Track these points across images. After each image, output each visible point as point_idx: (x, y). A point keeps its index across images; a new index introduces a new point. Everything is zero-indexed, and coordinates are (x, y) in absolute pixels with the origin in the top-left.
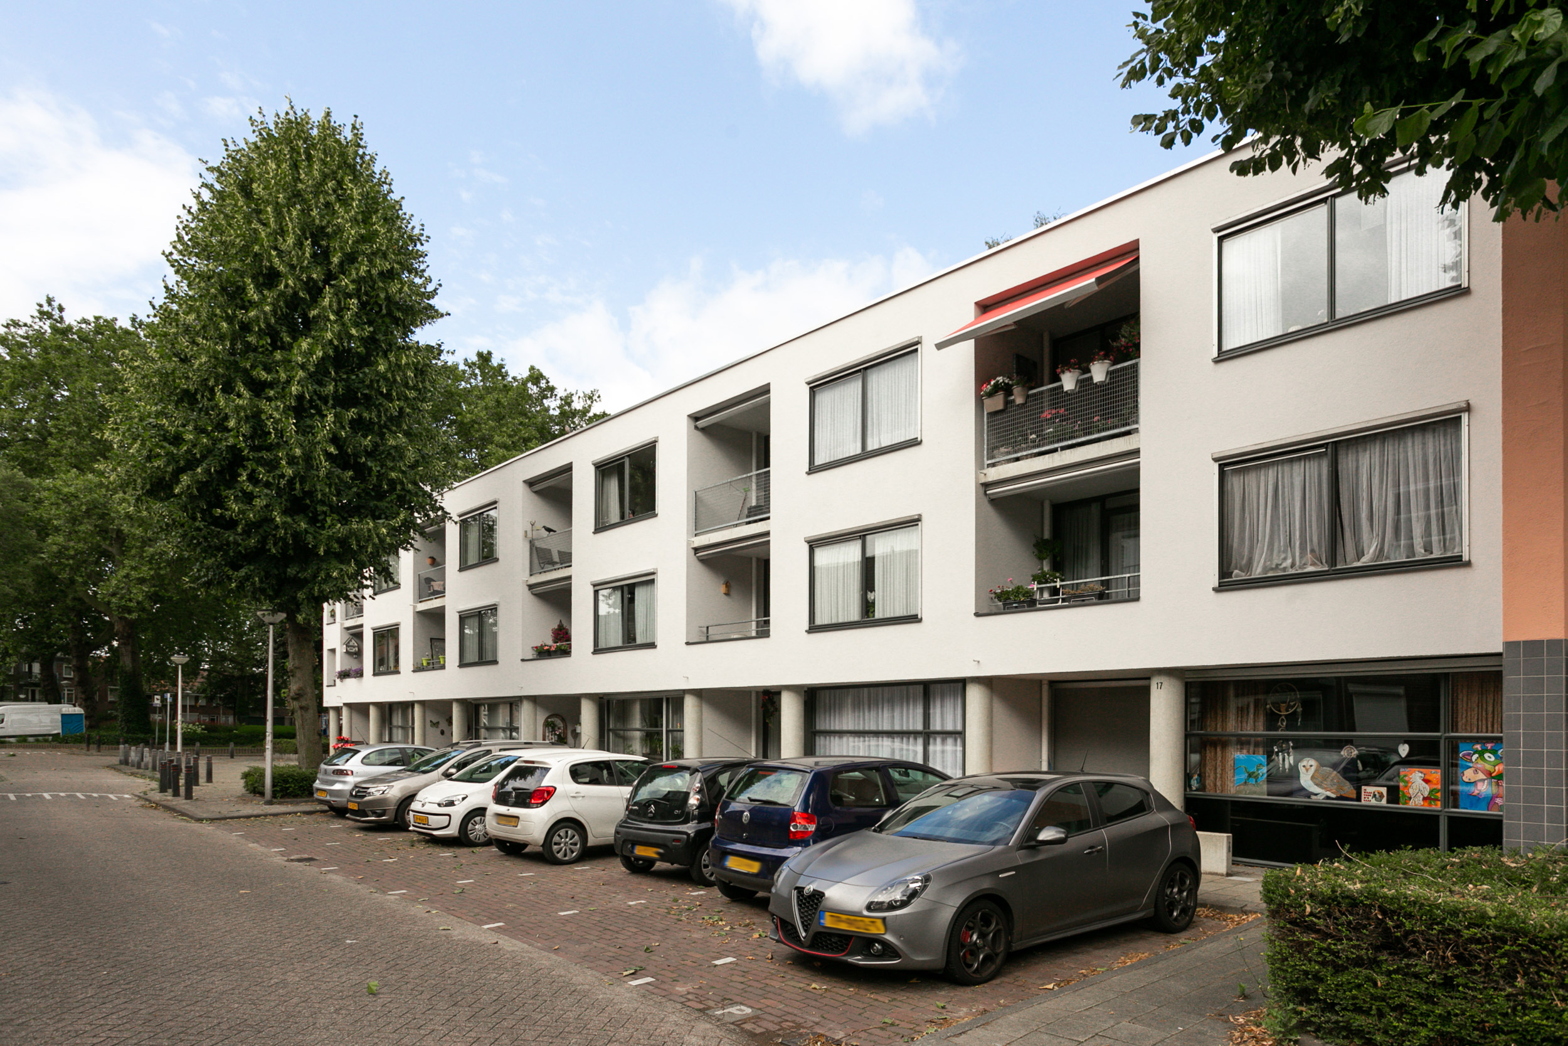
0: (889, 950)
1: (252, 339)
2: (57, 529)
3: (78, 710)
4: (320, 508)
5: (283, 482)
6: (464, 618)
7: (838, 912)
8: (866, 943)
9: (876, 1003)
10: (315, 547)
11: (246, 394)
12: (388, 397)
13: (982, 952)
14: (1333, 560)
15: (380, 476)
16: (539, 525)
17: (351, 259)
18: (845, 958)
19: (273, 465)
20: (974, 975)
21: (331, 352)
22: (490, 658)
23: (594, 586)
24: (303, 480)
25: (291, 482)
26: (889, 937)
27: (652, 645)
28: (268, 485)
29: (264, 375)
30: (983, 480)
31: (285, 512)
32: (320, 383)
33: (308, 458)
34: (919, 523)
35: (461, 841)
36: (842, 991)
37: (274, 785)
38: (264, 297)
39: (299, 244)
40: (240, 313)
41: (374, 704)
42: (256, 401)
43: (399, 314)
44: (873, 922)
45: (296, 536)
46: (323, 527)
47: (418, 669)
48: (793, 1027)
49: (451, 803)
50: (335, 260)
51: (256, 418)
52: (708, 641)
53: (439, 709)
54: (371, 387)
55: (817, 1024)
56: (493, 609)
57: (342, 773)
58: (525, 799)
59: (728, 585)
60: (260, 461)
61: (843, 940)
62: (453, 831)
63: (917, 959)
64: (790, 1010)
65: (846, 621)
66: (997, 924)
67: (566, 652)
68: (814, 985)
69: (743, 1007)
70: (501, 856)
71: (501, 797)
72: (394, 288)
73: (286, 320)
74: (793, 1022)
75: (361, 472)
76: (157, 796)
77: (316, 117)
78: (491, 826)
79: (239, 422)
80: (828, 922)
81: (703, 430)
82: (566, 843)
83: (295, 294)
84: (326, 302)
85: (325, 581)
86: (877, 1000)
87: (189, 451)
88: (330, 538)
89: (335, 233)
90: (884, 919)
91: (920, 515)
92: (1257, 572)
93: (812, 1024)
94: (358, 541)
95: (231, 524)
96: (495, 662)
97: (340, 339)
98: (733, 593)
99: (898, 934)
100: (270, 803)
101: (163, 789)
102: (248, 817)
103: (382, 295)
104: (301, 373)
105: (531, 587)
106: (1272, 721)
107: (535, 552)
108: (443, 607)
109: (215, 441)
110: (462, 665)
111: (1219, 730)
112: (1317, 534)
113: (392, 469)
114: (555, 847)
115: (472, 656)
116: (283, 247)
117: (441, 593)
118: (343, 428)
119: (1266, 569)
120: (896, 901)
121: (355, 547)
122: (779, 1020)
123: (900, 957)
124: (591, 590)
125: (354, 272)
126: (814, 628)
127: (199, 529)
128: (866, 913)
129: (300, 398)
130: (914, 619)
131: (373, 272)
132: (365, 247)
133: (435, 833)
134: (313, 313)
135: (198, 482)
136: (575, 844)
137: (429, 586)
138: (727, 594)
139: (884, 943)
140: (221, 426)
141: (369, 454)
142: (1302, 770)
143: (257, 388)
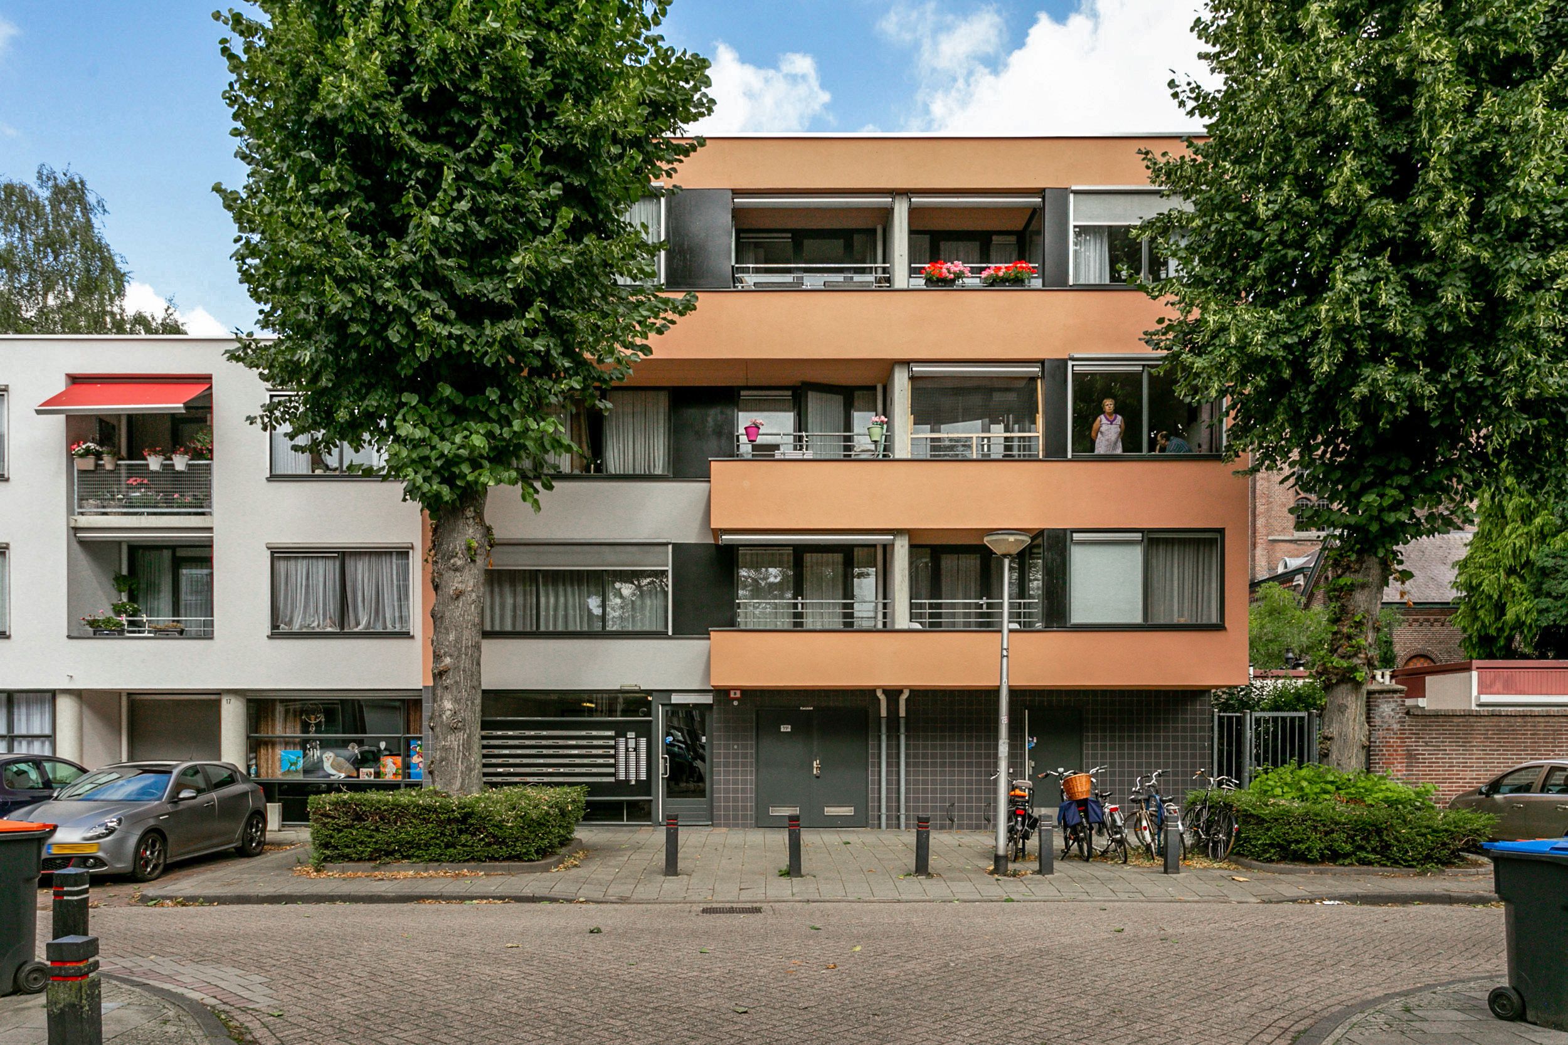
0: (99, 862)
8: (83, 860)
14: (342, 627)
30: (72, 525)
34: (7, 551)
63: (118, 866)
91: (8, 544)
92: (296, 628)
106: (305, 727)
111: (270, 734)
112: (333, 607)
119: (301, 627)
123: (107, 866)
139: (96, 858)
142: (325, 759)
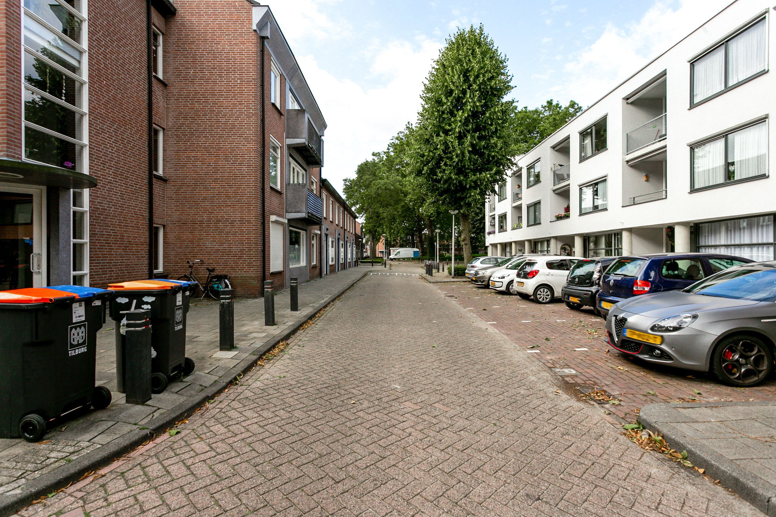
0: (664, 355)
1: (445, 116)
2: (410, 193)
3: (418, 250)
4: (467, 171)
5: (455, 164)
6: (528, 207)
7: (634, 329)
8: (650, 349)
9: (653, 383)
10: (466, 185)
11: (443, 135)
12: (491, 125)
13: (744, 367)
15: (489, 155)
16: (557, 165)
17: (477, 77)
18: (637, 355)
19: (451, 159)
20: (737, 381)
21: (470, 114)
22: (538, 222)
23: (579, 186)
24: (461, 162)
25: (457, 163)
26: (663, 347)
27: (606, 209)
28: (450, 166)
29: (447, 127)
31: (456, 174)
32: (467, 126)
33: (463, 153)
34: (767, 120)
35: (507, 292)
36: (634, 373)
37: (455, 271)
38: (448, 100)
39: (459, 77)
40: (440, 108)
41: (499, 243)
42: (446, 137)
43: (495, 93)
44: (655, 337)
45: (460, 182)
46: (468, 178)
47: (513, 229)
48: (591, 384)
49: (503, 278)
50: (471, 79)
51: (446, 144)
52: (634, 204)
53: (521, 244)
54: (485, 123)
55: (607, 385)
56: (539, 203)
57: (473, 267)
58: (527, 275)
59: (647, 176)
60: (447, 158)
61: (638, 346)
62: (503, 288)
63: (684, 362)
64: (597, 376)
65: (715, 184)
66: (759, 351)
67: (567, 217)
68: (619, 367)
69: (572, 370)
70: (520, 300)
71: (518, 275)
72: (493, 83)
73: (455, 106)
74: (593, 382)
75: (481, 155)
76: (425, 275)
77: (468, 29)
78: (515, 287)
79: (441, 145)
80: (628, 334)
81: (632, 103)
82: (543, 294)
83: (459, 96)
84: (468, 96)
85: (469, 197)
86: (654, 381)
87: (427, 159)
88: (471, 181)
89: (472, 69)
90: (662, 336)
91: (767, 115)
93: (604, 384)
94: (480, 181)
95: (439, 181)
96: (540, 224)
97: (473, 108)
98: (650, 179)
99: (671, 346)
100: (453, 278)
101: (427, 273)
102: (445, 282)
103: (489, 87)
104: (459, 124)
105: (554, 191)
107: (556, 177)
108: (521, 204)
109: (435, 154)
110: (528, 226)
113: (493, 152)
114: (538, 296)
115: (532, 222)
116: (454, 81)
117: (520, 199)
118: (475, 140)
120: (670, 327)
121: (479, 184)
122: (587, 379)
123: (672, 360)
124: (578, 188)
125: (478, 82)
126: (693, 190)
127: (430, 184)
128: (650, 331)
129: (460, 132)
130: (764, 176)
131: (485, 79)
132: (482, 71)
133: (497, 289)
134: (464, 101)
135: (430, 169)
136: (548, 295)
137: (517, 196)
138: (647, 181)
139: (662, 350)
140: (436, 149)
141: (484, 148)
143: (446, 132)
